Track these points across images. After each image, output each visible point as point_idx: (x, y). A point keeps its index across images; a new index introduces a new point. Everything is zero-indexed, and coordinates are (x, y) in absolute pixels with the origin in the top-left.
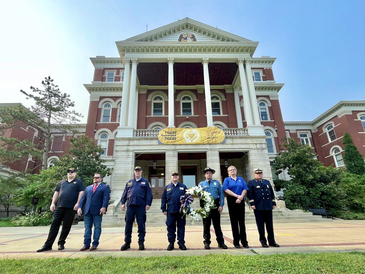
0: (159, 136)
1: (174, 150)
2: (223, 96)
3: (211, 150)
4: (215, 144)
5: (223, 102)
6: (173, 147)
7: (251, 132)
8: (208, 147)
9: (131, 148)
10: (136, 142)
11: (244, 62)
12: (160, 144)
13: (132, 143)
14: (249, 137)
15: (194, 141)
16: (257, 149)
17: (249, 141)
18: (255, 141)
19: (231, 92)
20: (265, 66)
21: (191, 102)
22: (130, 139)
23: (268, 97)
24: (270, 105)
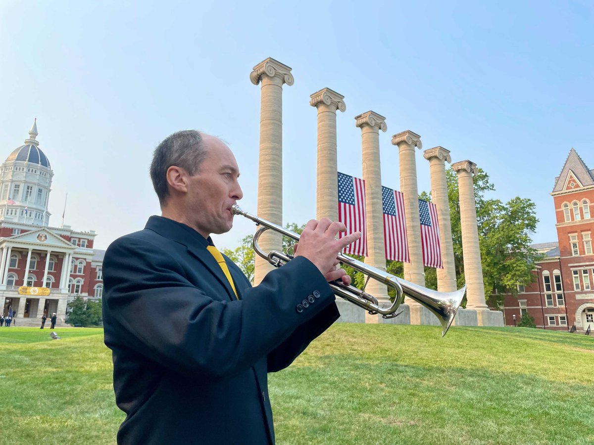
0: (19, 290)
1: (25, 297)
2: (56, 260)
3: (42, 298)
4: (45, 295)
5: (55, 263)
6: (25, 296)
7: (63, 292)
8: (41, 297)
9: (4, 295)
10: (7, 292)
11: (69, 255)
12: (19, 294)
13: (5, 292)
14: (61, 293)
15: (35, 294)
16: (63, 299)
17: (60, 295)
18: (63, 296)
19: (62, 257)
20: (90, 238)
21: (36, 260)
22: (4, 291)
23: (85, 259)
24: (85, 265)
